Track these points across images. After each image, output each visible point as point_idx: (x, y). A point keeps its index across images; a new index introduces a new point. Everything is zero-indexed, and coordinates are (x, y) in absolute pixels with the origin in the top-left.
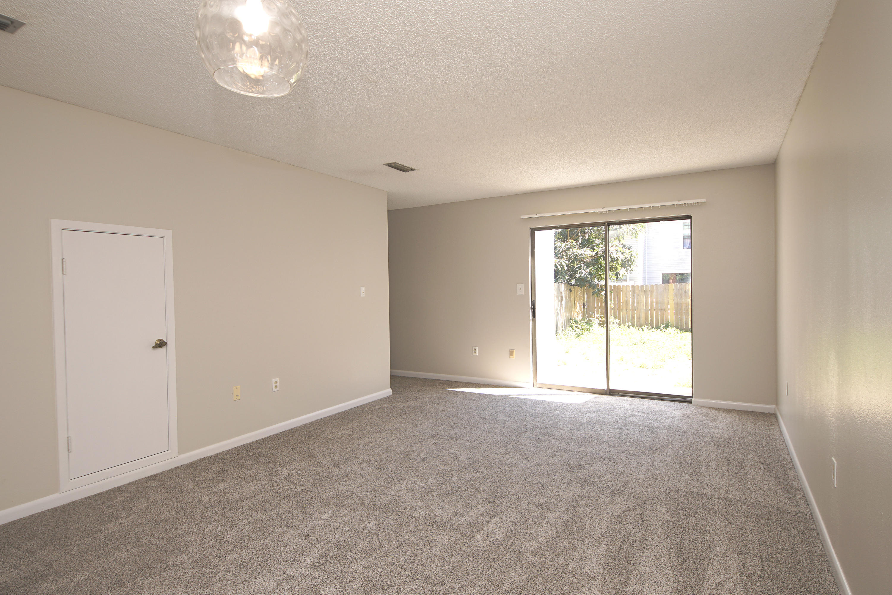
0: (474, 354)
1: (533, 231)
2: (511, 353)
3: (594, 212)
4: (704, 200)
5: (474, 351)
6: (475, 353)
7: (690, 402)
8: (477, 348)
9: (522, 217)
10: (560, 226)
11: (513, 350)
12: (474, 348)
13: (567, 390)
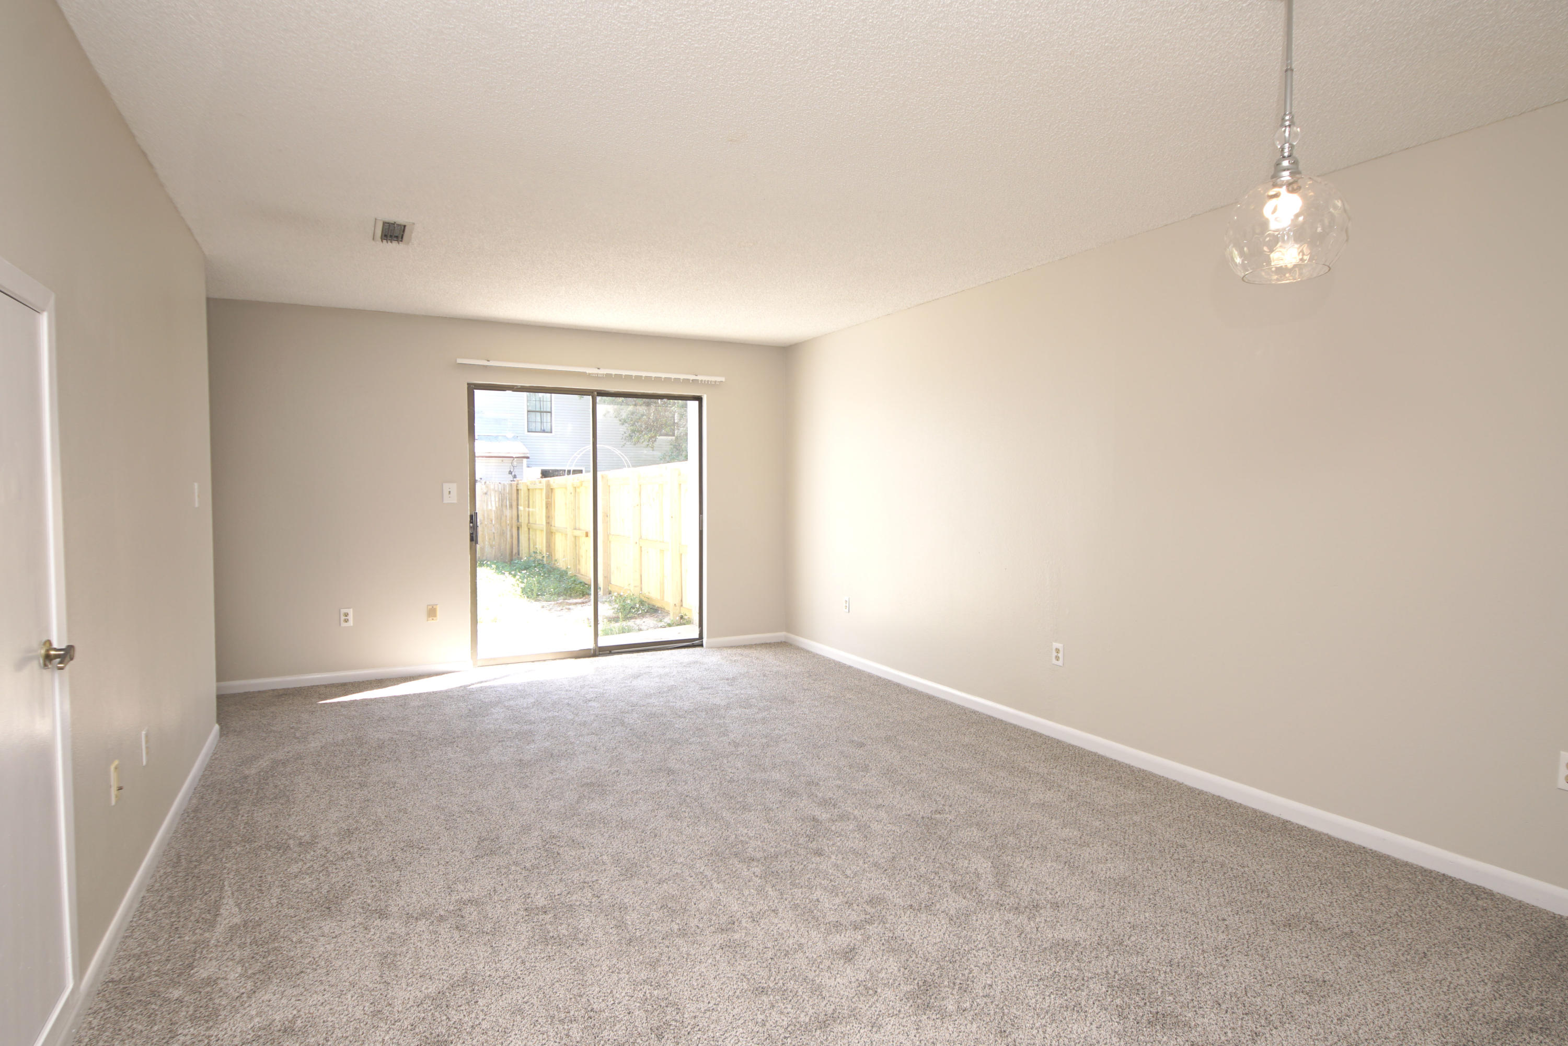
0: (344, 624)
1: (472, 388)
2: (432, 613)
3: (585, 373)
4: (723, 379)
5: (343, 618)
6: (346, 621)
7: (701, 645)
8: (351, 612)
9: (460, 361)
10: (522, 386)
11: (434, 607)
12: (343, 611)
13: (545, 660)
